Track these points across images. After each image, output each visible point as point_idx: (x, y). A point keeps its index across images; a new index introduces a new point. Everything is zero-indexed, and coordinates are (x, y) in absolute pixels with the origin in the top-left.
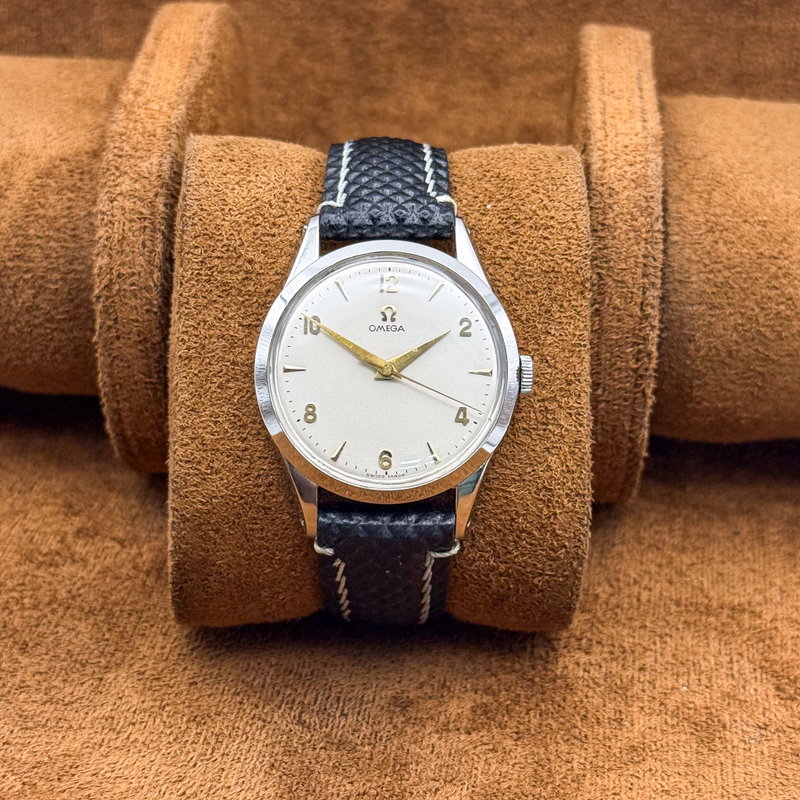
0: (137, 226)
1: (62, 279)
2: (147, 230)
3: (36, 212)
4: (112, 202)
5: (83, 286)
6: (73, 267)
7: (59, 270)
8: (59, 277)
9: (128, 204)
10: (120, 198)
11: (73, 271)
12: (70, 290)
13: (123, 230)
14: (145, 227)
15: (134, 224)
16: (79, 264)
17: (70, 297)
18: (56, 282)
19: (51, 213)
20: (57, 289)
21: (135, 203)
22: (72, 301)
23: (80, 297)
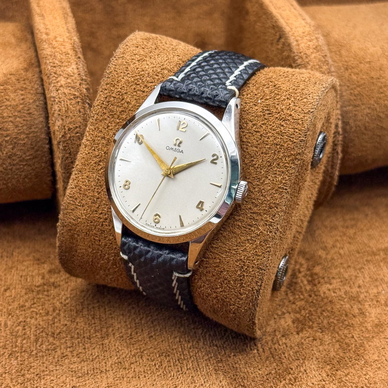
0: (73, 102)
1: (26, 138)
2: (80, 103)
3: (5, 104)
4: (57, 91)
5: (38, 140)
6: (32, 130)
7: (24, 133)
8: (25, 137)
9: (66, 91)
10: (62, 89)
11: (32, 132)
12: (31, 142)
13: (67, 105)
14: (79, 102)
15: (72, 101)
16: (35, 128)
17: (32, 146)
18: (24, 140)
19: (14, 103)
20: (24, 143)
21: (70, 90)
22: (33, 148)
23: (38, 146)
